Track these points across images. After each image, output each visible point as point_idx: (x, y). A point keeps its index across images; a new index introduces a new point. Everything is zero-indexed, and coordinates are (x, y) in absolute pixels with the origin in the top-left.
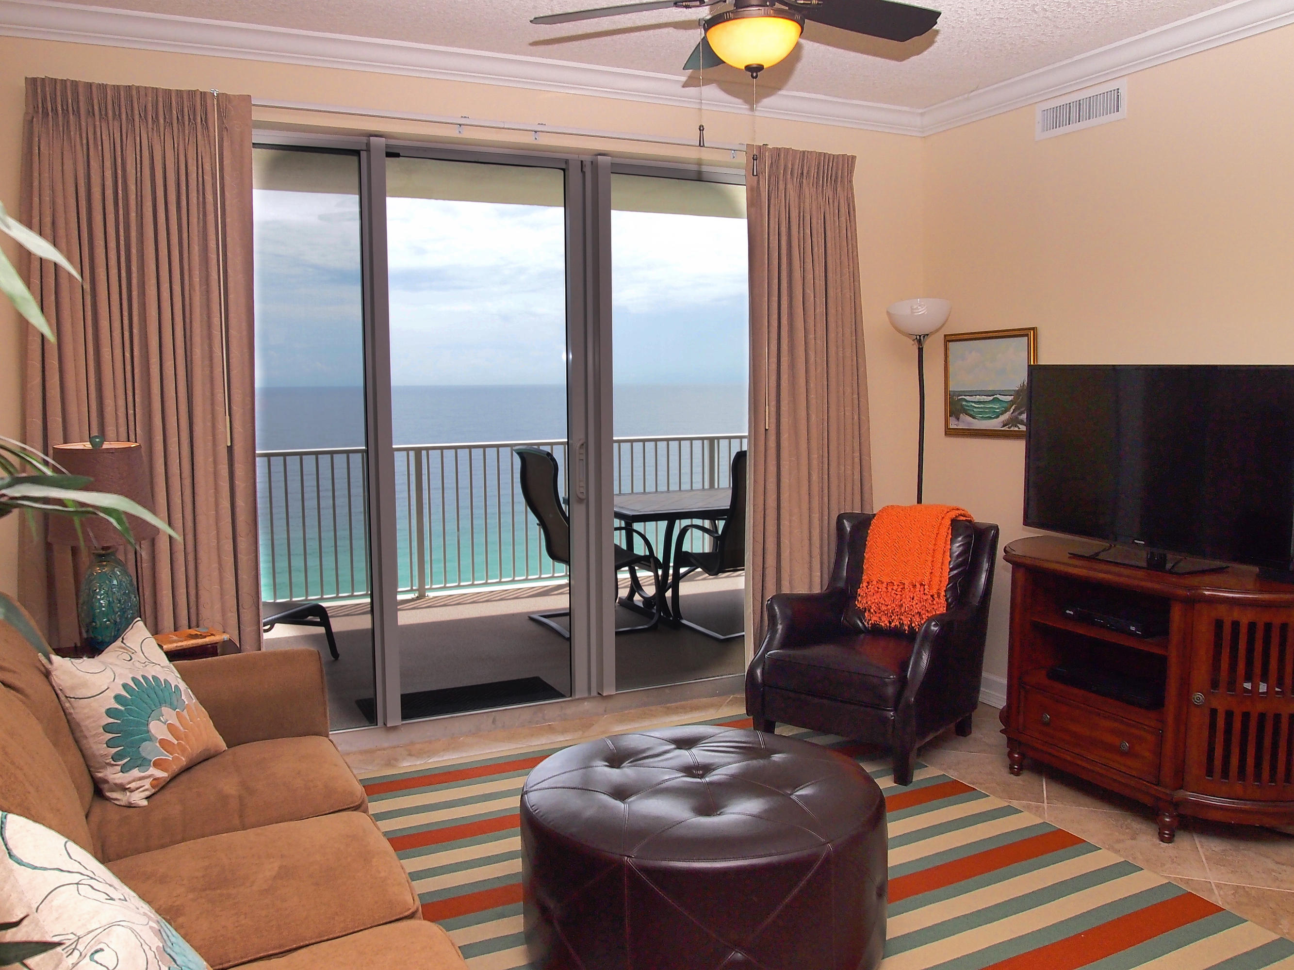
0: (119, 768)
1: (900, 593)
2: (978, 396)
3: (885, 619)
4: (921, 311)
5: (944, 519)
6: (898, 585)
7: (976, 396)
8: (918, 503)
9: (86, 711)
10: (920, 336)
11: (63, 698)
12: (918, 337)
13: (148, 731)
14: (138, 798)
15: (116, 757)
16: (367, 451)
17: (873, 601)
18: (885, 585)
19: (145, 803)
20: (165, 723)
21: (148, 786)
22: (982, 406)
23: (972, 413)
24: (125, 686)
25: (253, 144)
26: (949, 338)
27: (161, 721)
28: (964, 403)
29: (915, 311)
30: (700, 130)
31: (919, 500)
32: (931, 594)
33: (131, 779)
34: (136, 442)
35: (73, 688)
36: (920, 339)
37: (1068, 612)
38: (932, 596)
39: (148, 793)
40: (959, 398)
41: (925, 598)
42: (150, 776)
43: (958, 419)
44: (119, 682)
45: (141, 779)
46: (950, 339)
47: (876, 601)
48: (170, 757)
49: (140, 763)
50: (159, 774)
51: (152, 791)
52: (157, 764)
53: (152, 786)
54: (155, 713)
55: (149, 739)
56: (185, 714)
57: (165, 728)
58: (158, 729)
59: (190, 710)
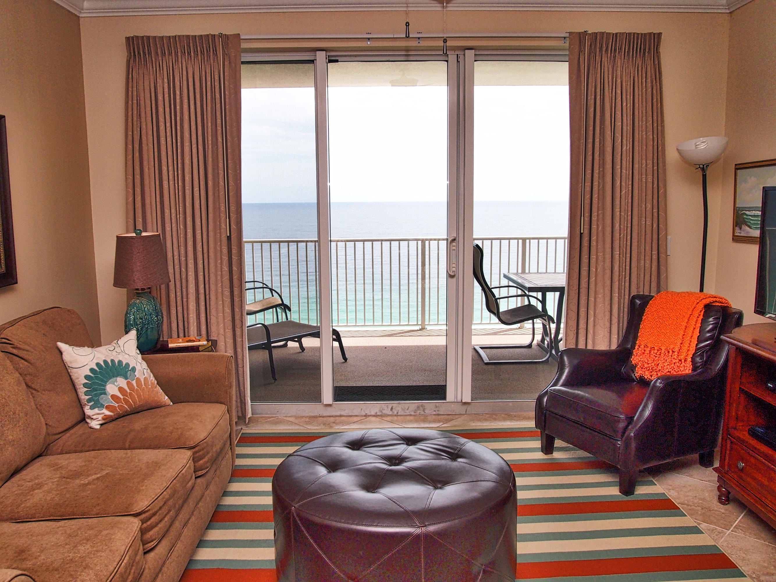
0: (89, 407)
1: (659, 356)
2: (754, 212)
3: (648, 373)
4: (702, 147)
5: (698, 304)
6: (658, 350)
7: (753, 211)
8: (700, 291)
9: (76, 375)
10: (703, 165)
11: (67, 367)
12: (702, 166)
13: (105, 390)
14: (95, 424)
15: (89, 401)
16: (318, 241)
17: (640, 359)
18: (649, 349)
19: (98, 427)
20: (117, 386)
21: (100, 418)
22: (756, 219)
23: (749, 224)
24: (98, 364)
25: (242, 62)
26: (737, 167)
27: (115, 385)
28: (745, 216)
29: (697, 146)
30: (406, 26)
31: (702, 290)
32: (679, 359)
33: (94, 413)
34: (157, 232)
35: (71, 362)
36: (703, 168)
37: (769, 385)
38: (680, 360)
39: (100, 422)
40: (742, 212)
41: (674, 361)
42: (103, 413)
43: (741, 229)
44: (95, 361)
45: (98, 414)
46: (739, 167)
47: (642, 360)
48: (117, 405)
49: (97, 405)
50: (108, 413)
51: (103, 422)
52: (108, 408)
53: (103, 419)
54: (113, 379)
55: (105, 394)
56: (134, 383)
57: (116, 389)
58: (112, 389)
59: (138, 380)
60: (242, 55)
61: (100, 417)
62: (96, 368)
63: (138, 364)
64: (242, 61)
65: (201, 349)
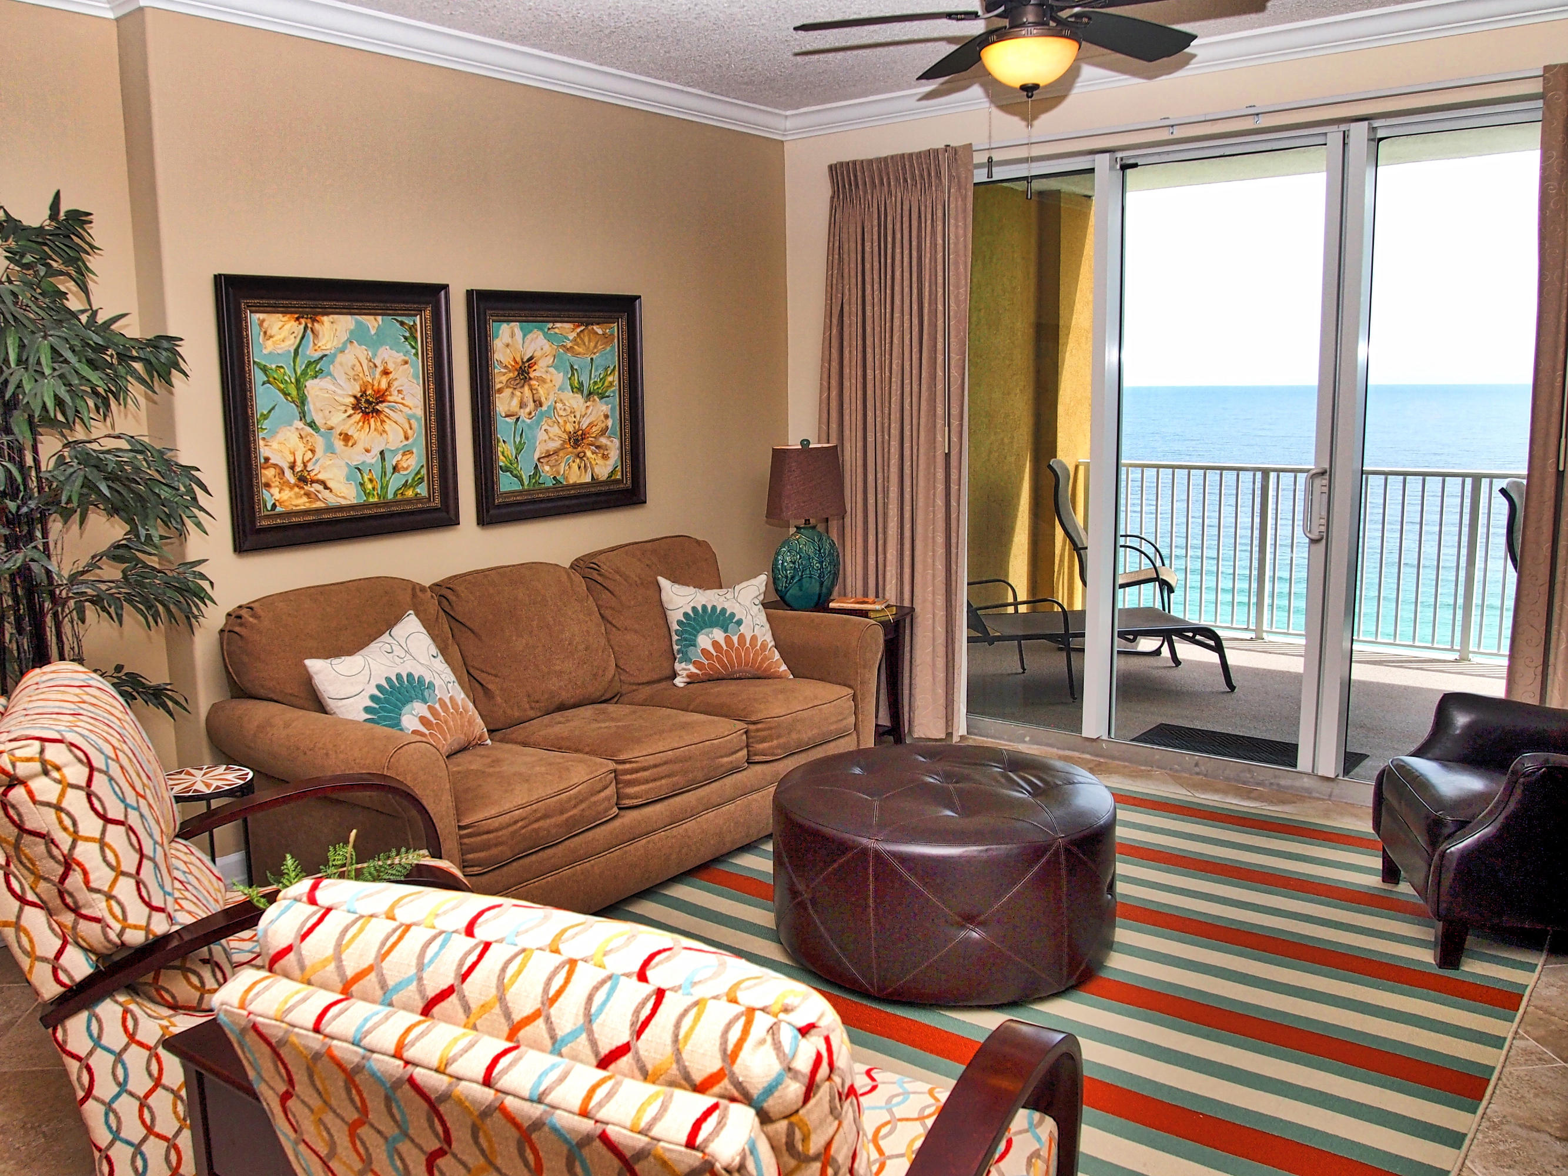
0: (679, 660)
9: (671, 618)
11: (664, 607)
13: (696, 641)
14: (680, 682)
15: (680, 653)
20: (711, 639)
21: (685, 675)
24: (695, 609)
27: (709, 637)
33: (682, 669)
35: (668, 602)
39: (685, 680)
42: (689, 669)
44: (693, 605)
45: (686, 670)
48: (706, 662)
49: (686, 659)
50: (694, 670)
51: (688, 680)
52: (695, 663)
53: (688, 676)
54: (707, 630)
55: (695, 646)
56: (735, 639)
57: (710, 642)
58: (704, 641)
59: (742, 637)
60: (976, 172)
61: (685, 673)
62: (691, 613)
63: (749, 617)
64: (976, 181)
65: (872, 615)
